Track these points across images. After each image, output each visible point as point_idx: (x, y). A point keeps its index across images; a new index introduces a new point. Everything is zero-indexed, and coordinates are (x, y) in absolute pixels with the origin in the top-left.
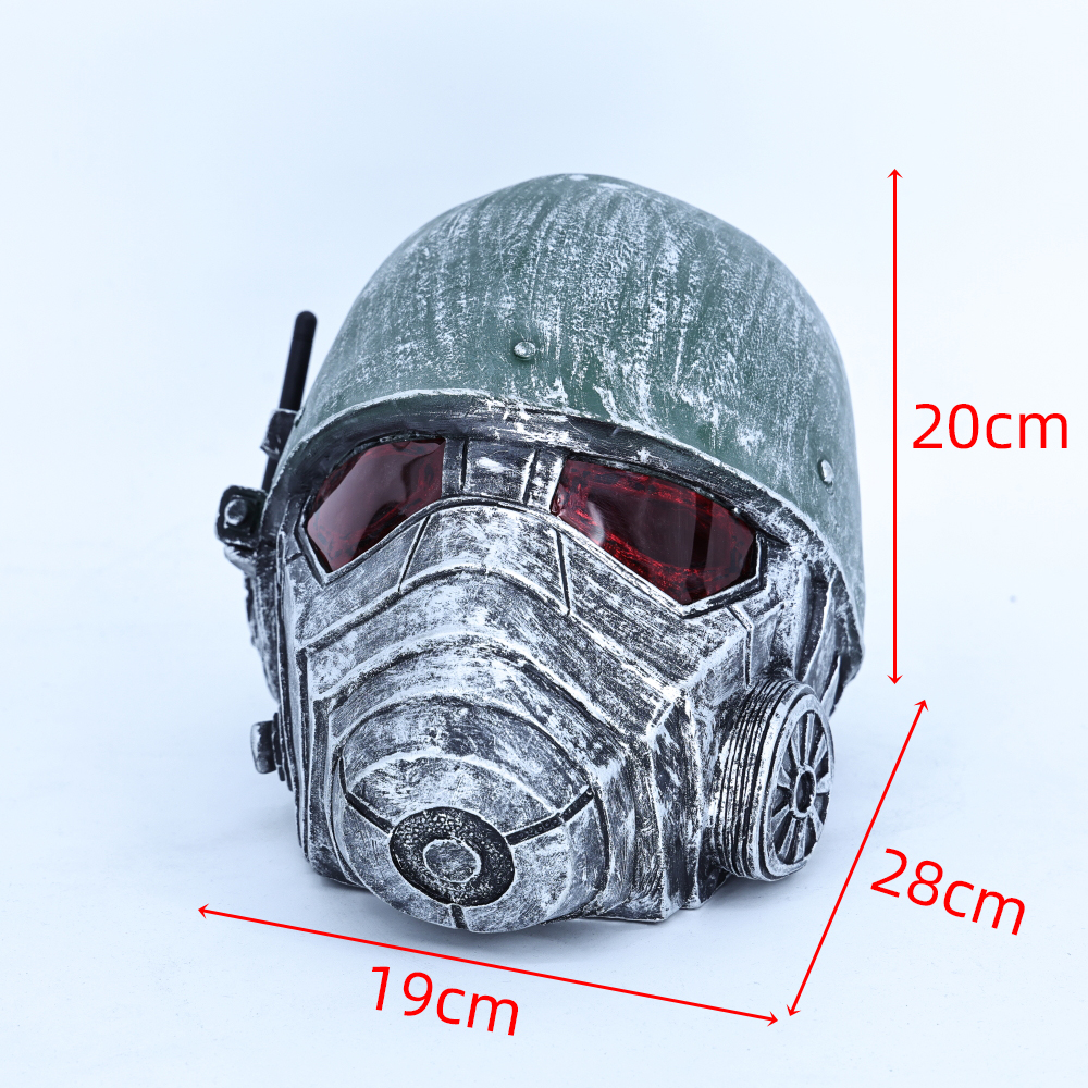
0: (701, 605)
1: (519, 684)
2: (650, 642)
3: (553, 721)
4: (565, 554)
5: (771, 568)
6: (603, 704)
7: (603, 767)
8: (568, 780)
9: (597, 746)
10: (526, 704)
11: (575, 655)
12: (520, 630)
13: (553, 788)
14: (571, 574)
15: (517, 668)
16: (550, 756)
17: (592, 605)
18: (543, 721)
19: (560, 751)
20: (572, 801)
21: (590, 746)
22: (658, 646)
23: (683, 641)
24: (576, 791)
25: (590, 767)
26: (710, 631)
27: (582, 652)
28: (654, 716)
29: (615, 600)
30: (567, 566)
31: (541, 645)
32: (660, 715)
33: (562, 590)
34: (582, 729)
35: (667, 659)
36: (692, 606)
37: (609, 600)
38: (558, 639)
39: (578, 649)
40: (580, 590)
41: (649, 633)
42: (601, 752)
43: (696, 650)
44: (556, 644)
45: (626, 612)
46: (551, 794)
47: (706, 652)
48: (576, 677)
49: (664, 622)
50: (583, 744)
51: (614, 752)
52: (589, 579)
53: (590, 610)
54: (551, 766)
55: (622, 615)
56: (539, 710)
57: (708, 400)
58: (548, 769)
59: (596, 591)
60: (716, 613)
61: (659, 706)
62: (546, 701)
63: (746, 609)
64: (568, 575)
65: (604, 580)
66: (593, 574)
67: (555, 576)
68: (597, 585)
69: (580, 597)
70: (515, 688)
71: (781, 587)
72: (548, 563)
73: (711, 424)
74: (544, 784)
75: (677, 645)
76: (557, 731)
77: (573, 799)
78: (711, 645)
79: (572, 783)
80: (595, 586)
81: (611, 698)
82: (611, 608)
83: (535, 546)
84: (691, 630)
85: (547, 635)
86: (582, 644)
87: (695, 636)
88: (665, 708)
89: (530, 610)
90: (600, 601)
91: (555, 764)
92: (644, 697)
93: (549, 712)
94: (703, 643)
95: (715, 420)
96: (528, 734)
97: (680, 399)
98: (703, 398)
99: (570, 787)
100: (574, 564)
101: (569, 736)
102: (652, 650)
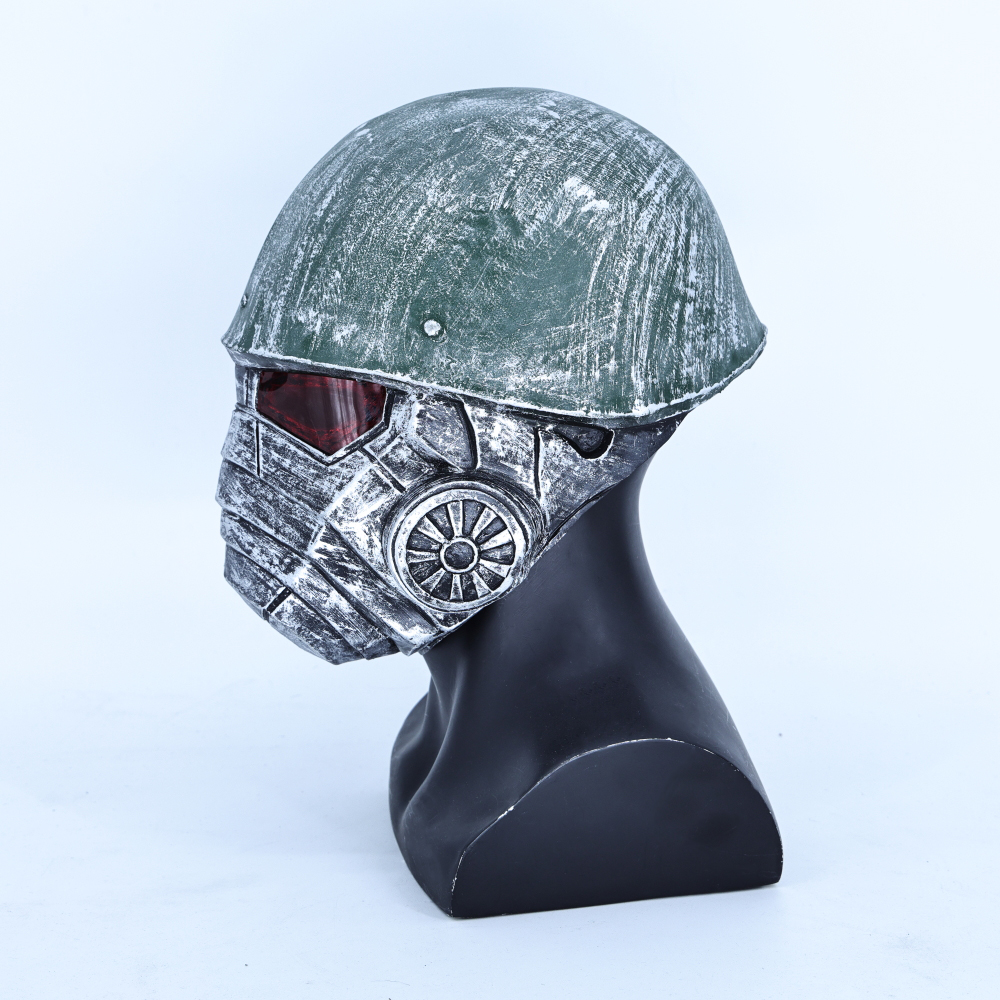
0: (340, 453)
1: (236, 531)
2: (305, 488)
3: (256, 551)
4: (260, 436)
5: (394, 411)
6: (284, 534)
7: (291, 574)
8: (268, 587)
9: (287, 560)
10: (239, 542)
11: (265, 505)
12: (231, 497)
13: (259, 594)
14: (263, 450)
15: (236, 521)
16: (255, 574)
17: (273, 470)
18: (249, 552)
19: (262, 569)
20: (272, 600)
21: (281, 562)
22: (310, 490)
23: (326, 483)
24: (274, 593)
25: (281, 576)
26: (344, 471)
27: (270, 502)
28: (313, 537)
29: (287, 463)
30: (261, 446)
31: (244, 504)
32: (316, 535)
33: (256, 465)
34: (275, 552)
35: (316, 497)
36: (334, 456)
37: (284, 464)
38: (255, 497)
39: (267, 500)
40: (266, 461)
41: (305, 481)
42: (290, 564)
43: (334, 486)
44: (253, 501)
45: (293, 470)
46: (257, 599)
47: (340, 487)
48: (265, 520)
49: (315, 472)
50: (276, 562)
51: (300, 562)
52: (273, 452)
53: (273, 473)
54: (256, 581)
55: (290, 472)
56: (247, 545)
57: (315, 314)
58: (254, 583)
59: (276, 459)
60: (350, 457)
61: (316, 529)
62: (250, 538)
63: (371, 447)
64: (261, 452)
65: (282, 450)
66: (275, 447)
67: (253, 455)
68: (277, 455)
69: (266, 466)
70: (234, 534)
71: (399, 424)
72: (250, 447)
73: (314, 333)
74: (253, 593)
75: (322, 486)
76: (259, 557)
77: (273, 598)
78: (345, 481)
79: (271, 589)
80: (275, 456)
81: (289, 529)
82: (284, 469)
83: (245, 436)
84: (331, 474)
85: (248, 496)
86: (270, 497)
87: (333, 477)
88: (319, 529)
89: (238, 483)
90: (278, 465)
91: (259, 578)
92: (308, 524)
93: (253, 545)
94: (338, 481)
95: (317, 329)
96: (243, 562)
97: (297, 320)
98: (312, 314)
99: (270, 591)
100: (265, 444)
101: (266, 559)
102: (306, 493)
